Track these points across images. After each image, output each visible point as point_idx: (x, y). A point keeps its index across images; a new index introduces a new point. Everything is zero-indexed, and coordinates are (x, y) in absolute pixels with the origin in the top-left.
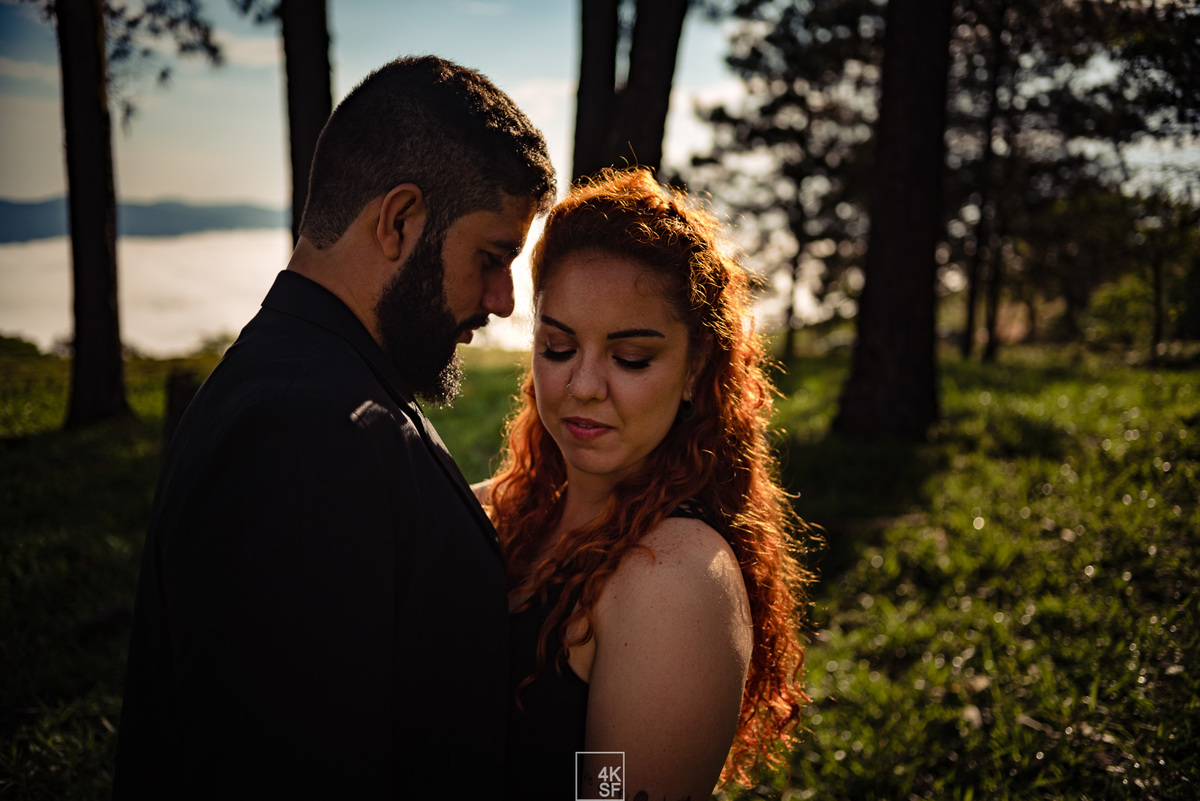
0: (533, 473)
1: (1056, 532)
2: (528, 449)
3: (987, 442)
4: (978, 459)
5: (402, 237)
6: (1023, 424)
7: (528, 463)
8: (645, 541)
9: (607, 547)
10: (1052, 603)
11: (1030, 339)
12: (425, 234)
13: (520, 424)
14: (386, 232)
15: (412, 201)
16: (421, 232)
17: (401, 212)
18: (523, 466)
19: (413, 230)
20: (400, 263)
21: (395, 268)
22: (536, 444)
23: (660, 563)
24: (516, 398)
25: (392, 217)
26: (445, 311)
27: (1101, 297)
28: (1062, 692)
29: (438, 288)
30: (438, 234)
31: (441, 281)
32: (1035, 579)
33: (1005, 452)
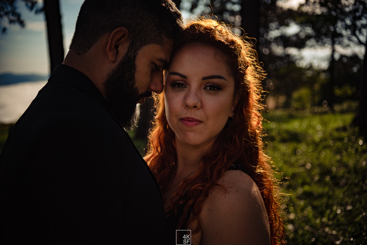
0: (162, 154)
1: (304, 165)
2: (159, 145)
3: (278, 138)
4: (276, 143)
5: (117, 52)
6: (288, 132)
7: (159, 149)
8: (220, 182)
9: (203, 186)
10: (307, 188)
11: (277, 107)
12: (128, 52)
13: (155, 134)
14: (111, 49)
15: (124, 36)
16: (126, 51)
17: (118, 41)
18: (157, 151)
19: (123, 50)
20: (116, 64)
21: (114, 66)
22: (162, 142)
23: (229, 193)
24: (153, 123)
25: (114, 42)
26: (135, 88)
27: (296, 95)
28: (316, 218)
29: (132, 77)
30: (134, 52)
31: (134, 74)
32: (300, 181)
33: (284, 141)
